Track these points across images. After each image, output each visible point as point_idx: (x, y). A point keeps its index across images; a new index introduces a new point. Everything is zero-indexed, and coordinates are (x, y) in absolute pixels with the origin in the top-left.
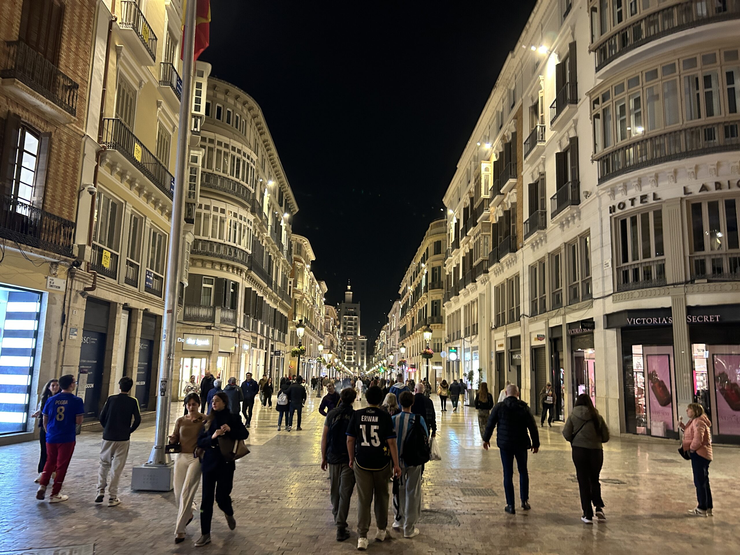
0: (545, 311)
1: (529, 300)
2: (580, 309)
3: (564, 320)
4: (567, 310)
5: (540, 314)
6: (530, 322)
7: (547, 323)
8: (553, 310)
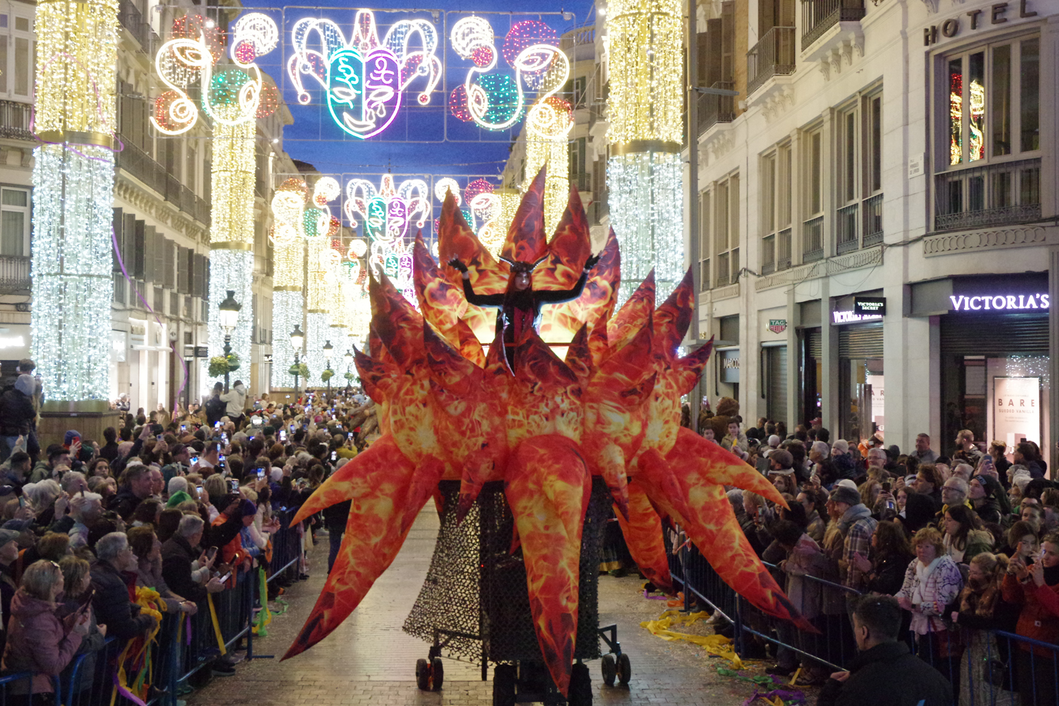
0: (789, 265)
1: (759, 235)
2: (858, 267)
3: (826, 288)
4: (833, 267)
5: (779, 270)
6: (760, 289)
7: (792, 292)
8: (804, 263)
